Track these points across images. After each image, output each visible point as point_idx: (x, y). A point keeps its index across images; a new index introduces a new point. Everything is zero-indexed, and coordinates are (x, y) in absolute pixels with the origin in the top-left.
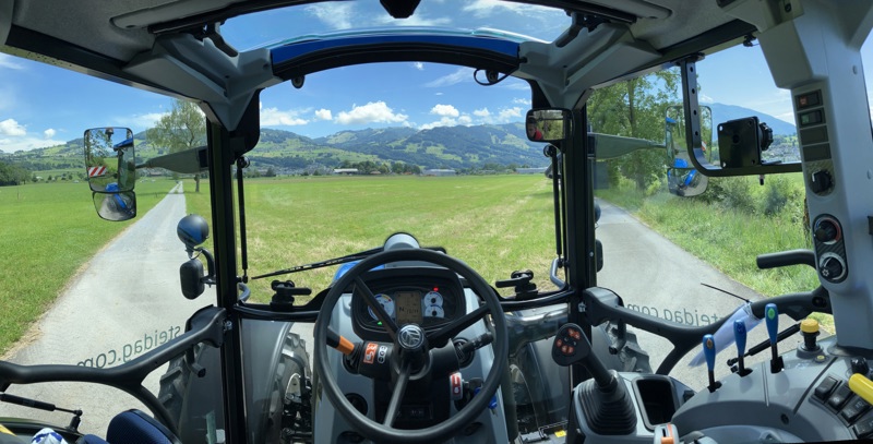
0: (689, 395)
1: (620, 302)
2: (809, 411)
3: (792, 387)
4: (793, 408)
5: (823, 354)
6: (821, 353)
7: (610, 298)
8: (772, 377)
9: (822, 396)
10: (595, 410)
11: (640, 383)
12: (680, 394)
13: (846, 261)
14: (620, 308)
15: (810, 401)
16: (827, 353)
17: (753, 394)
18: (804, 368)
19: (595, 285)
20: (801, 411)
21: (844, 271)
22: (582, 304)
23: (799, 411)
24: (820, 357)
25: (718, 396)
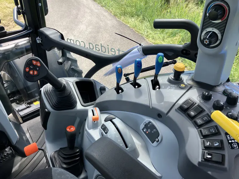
0: (103, 89)
1: (62, 37)
2: (175, 116)
3: (165, 100)
4: (166, 112)
5: (184, 84)
6: (182, 82)
7: (56, 35)
8: (153, 92)
9: (184, 110)
10: (54, 100)
11: (77, 83)
12: (98, 88)
13: (222, 36)
14: (62, 41)
15: (176, 110)
16: (186, 83)
17: (143, 100)
18: (172, 90)
19: (45, 26)
20: (170, 114)
21: (218, 42)
22: (38, 38)
23: (169, 114)
24: (183, 85)
25: (122, 96)
